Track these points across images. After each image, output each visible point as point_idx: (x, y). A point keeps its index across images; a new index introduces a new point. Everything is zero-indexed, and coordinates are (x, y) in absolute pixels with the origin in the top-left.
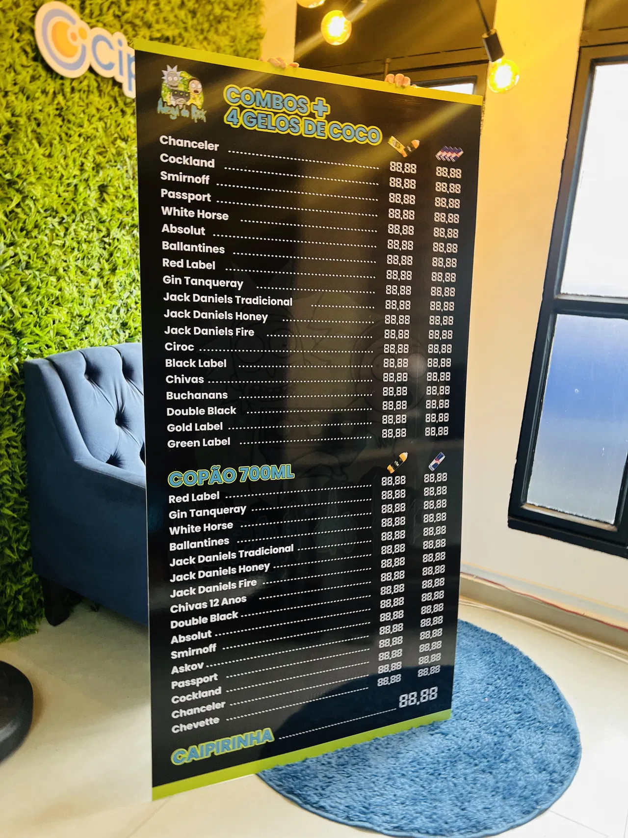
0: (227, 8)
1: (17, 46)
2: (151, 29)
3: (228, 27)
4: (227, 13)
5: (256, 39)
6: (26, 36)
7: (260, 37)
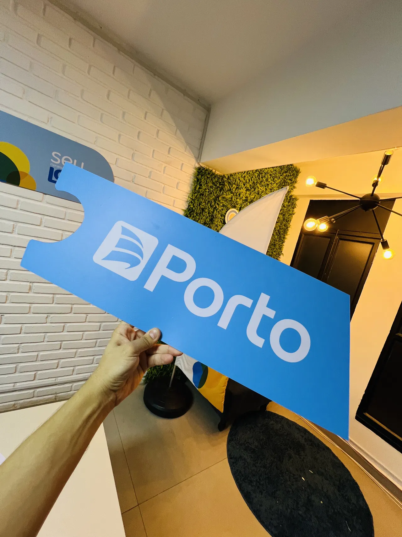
1: (219, 220)
3: (283, 212)
5: (292, 215)
6: (223, 218)
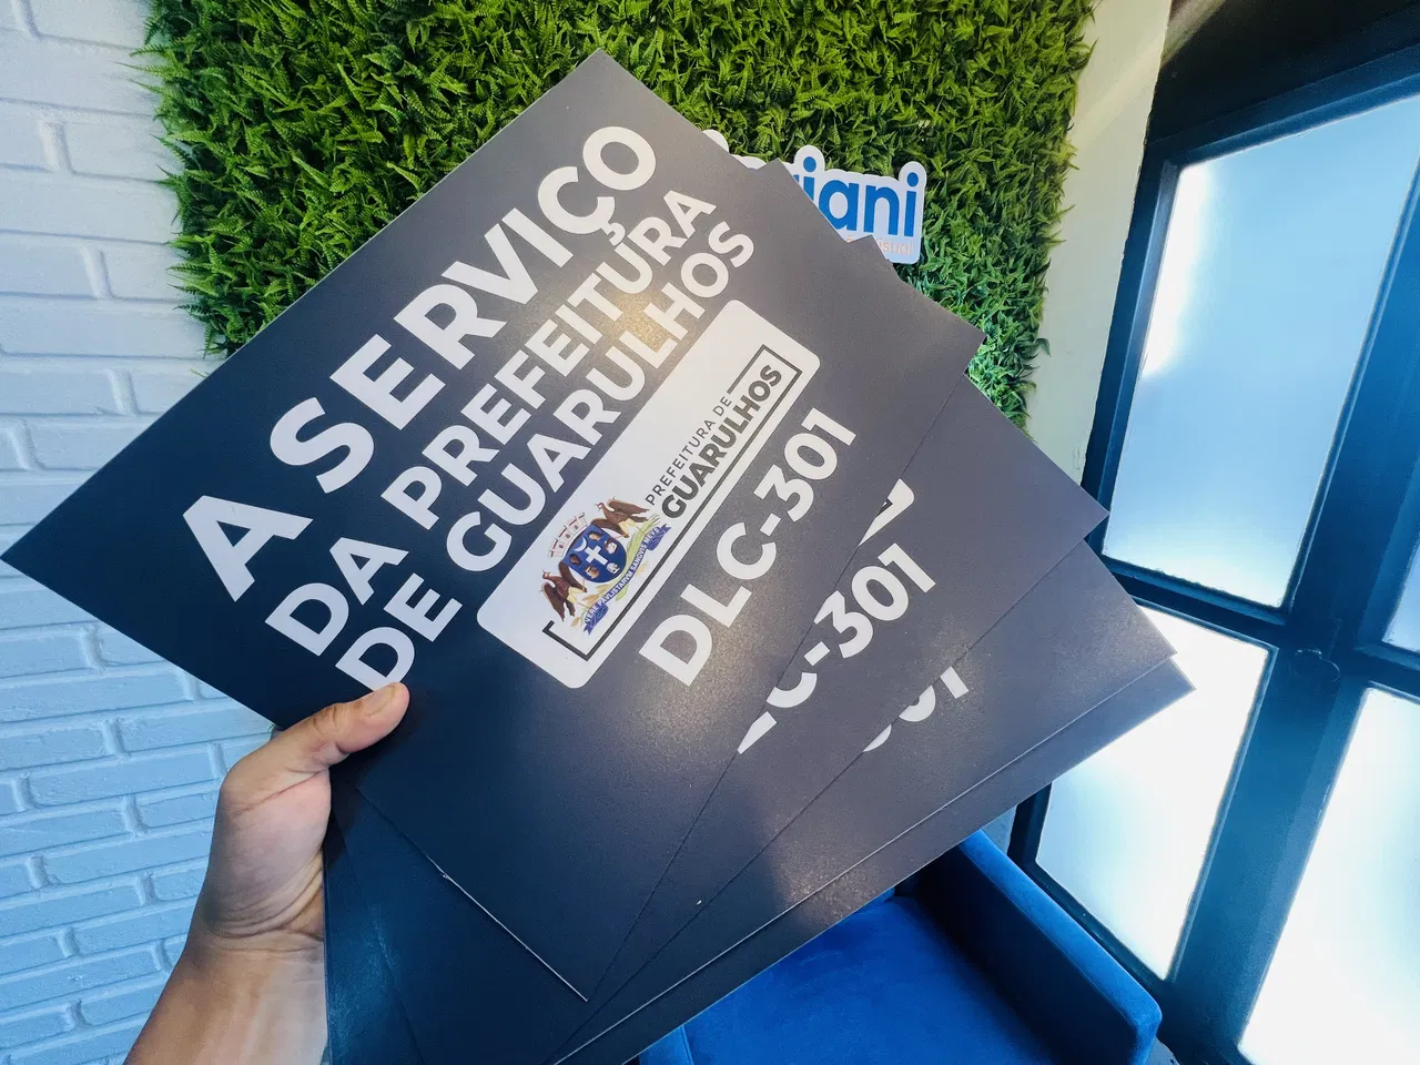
0: (992, 19)
2: (791, 107)
4: (993, 30)
7: (1078, 64)
